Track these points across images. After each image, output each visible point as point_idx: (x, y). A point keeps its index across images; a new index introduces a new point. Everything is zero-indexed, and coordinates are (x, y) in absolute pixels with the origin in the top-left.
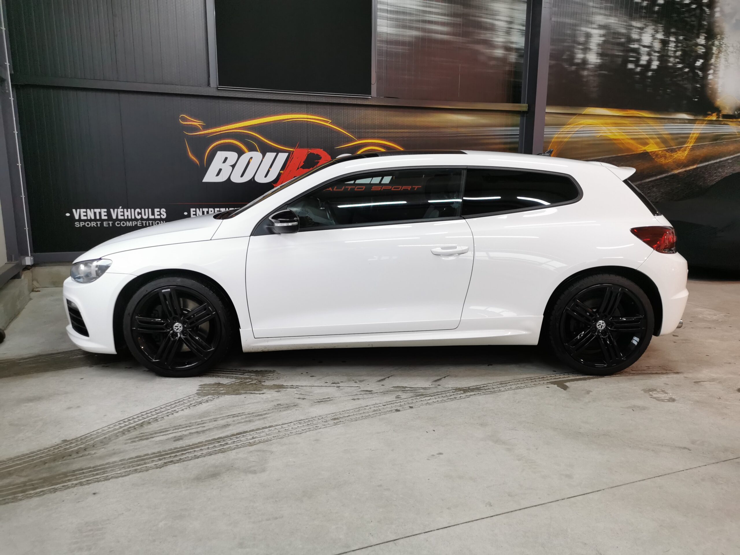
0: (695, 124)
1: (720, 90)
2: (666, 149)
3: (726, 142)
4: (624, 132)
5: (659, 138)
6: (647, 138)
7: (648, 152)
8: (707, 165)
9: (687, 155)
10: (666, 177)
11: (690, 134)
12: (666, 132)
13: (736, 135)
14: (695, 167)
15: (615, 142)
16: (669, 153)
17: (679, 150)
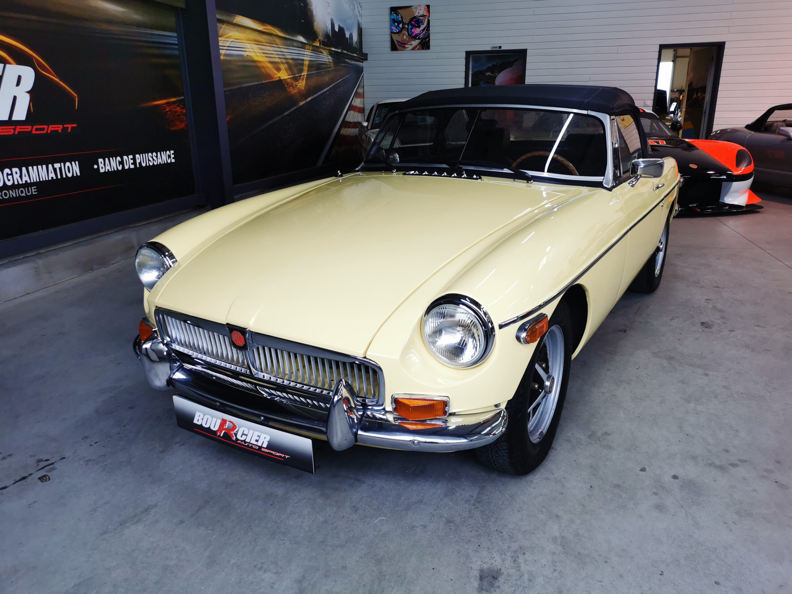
0: (305, 49)
1: (315, 13)
2: (292, 76)
3: (324, 71)
4: (263, 53)
5: (287, 63)
6: (278, 63)
7: (281, 80)
8: (317, 97)
9: (305, 84)
10: (296, 109)
11: (303, 60)
12: (290, 57)
13: (327, 64)
14: (310, 99)
15: (259, 64)
16: (294, 82)
17: (300, 79)
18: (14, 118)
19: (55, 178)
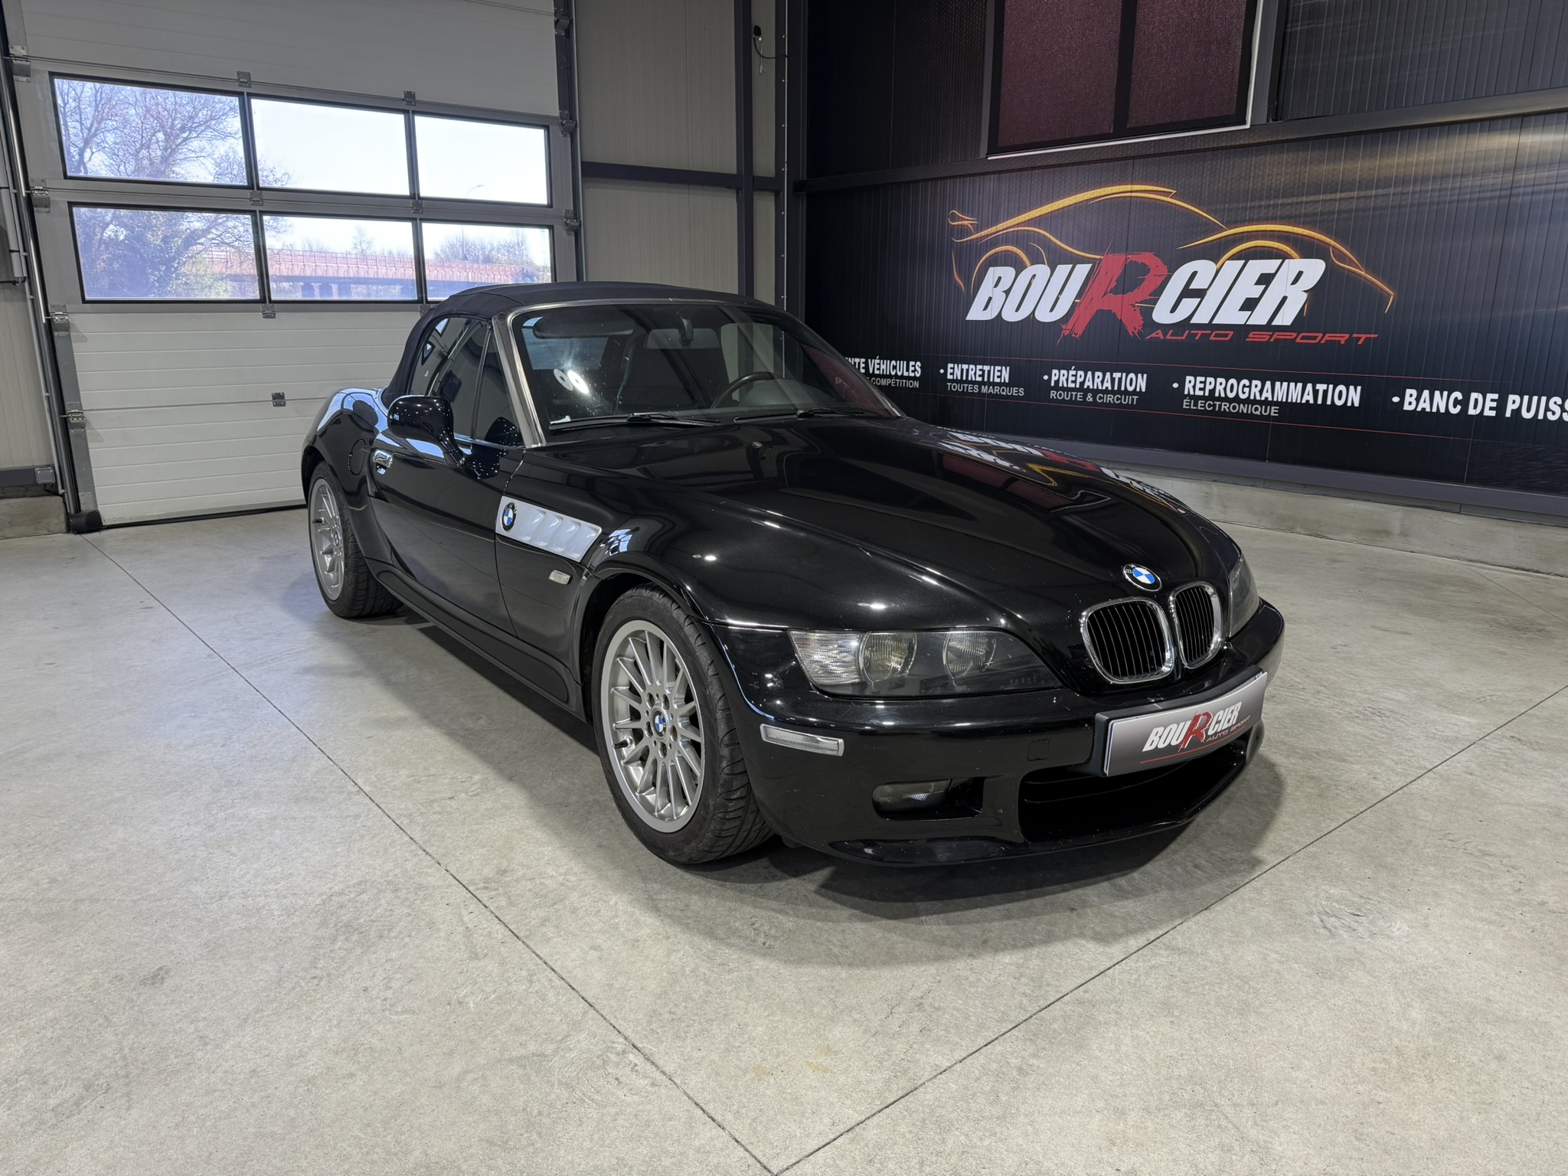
18: (1276, 322)
19: (1312, 402)
